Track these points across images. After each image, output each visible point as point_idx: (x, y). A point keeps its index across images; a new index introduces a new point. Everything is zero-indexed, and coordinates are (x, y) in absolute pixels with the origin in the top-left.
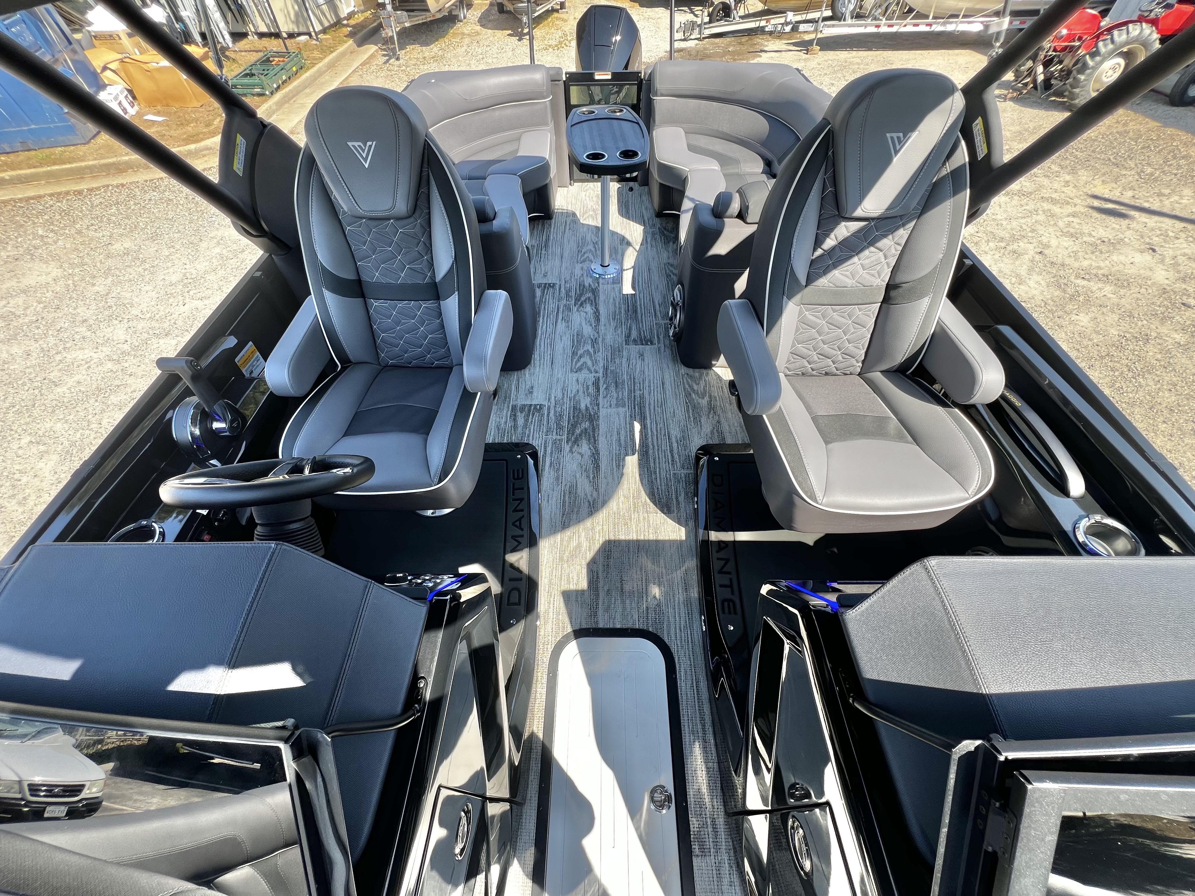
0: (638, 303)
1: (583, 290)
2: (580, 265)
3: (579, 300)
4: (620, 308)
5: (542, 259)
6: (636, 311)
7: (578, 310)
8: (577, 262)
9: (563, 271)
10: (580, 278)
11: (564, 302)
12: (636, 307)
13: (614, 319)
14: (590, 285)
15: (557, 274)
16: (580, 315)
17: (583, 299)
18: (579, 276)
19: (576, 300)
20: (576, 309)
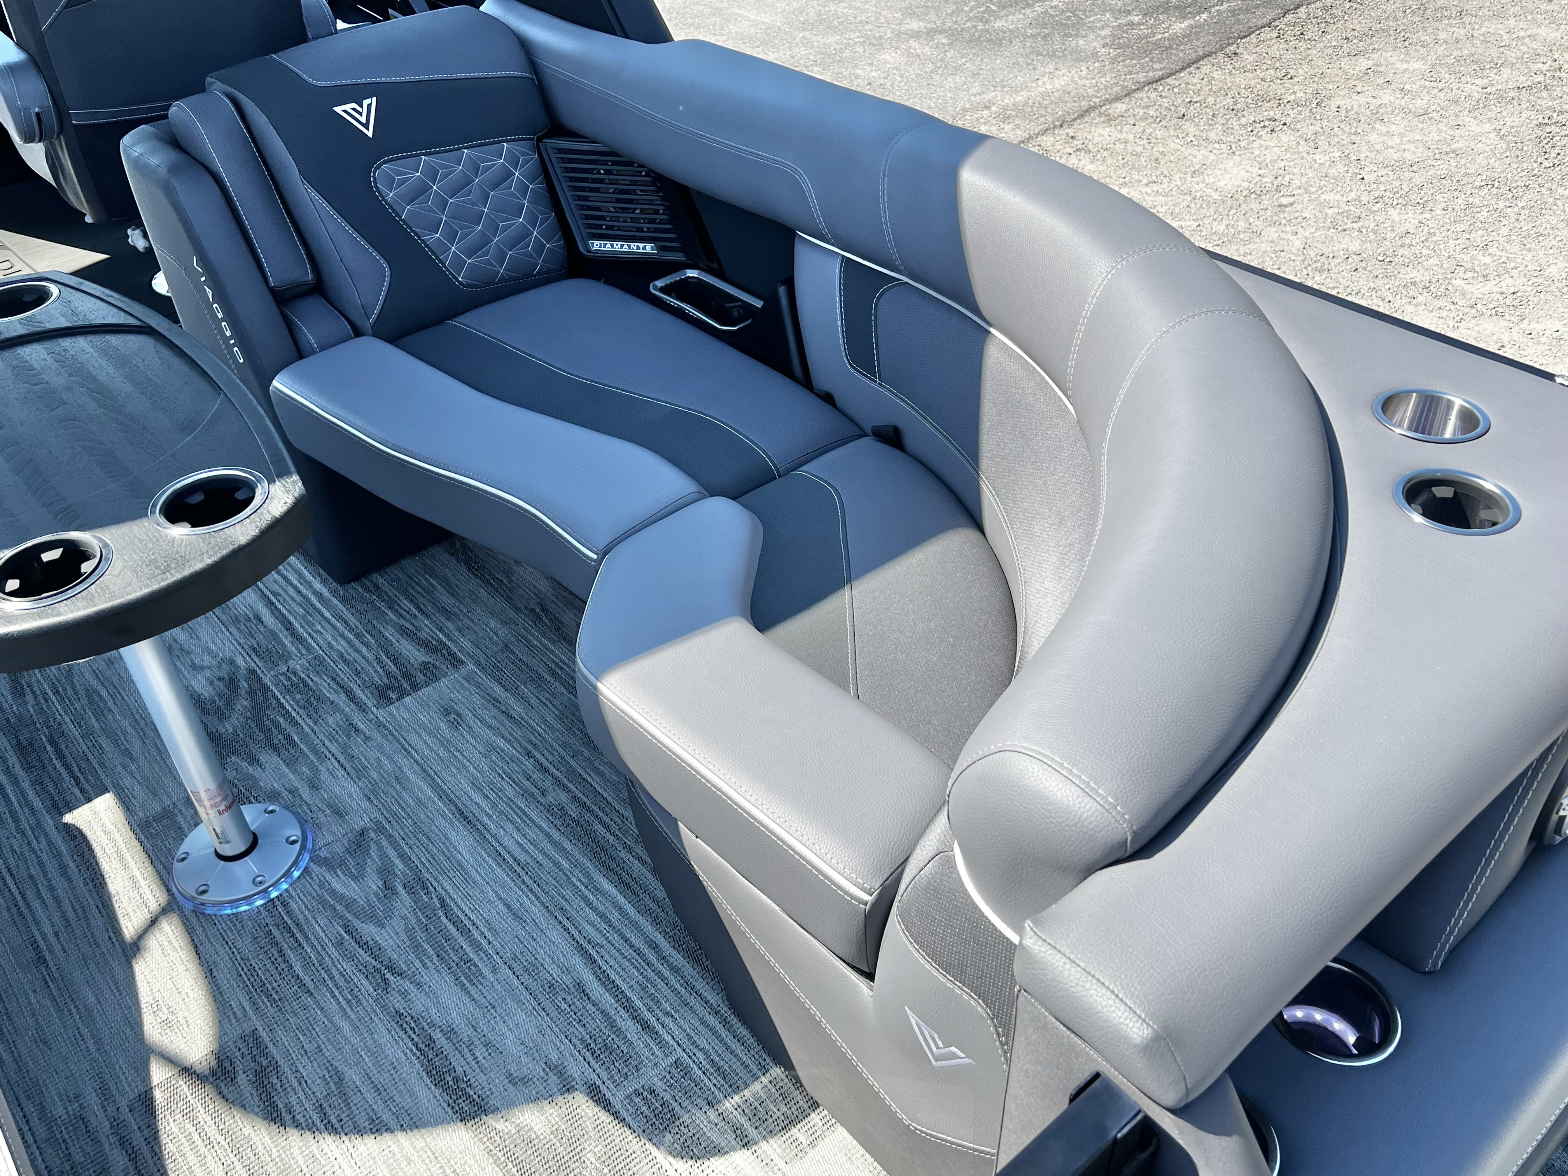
0: (26, 785)
1: (267, 731)
2: (359, 823)
3: (252, 693)
4: (88, 735)
5: (529, 764)
6: (25, 749)
7: (232, 662)
8: (380, 829)
9: (404, 763)
10: (315, 770)
11: (297, 664)
12: (28, 767)
13: (91, 693)
14: (253, 760)
15: (414, 739)
16: (210, 652)
17: (242, 704)
18: (324, 776)
19: (265, 688)
20: (240, 661)
